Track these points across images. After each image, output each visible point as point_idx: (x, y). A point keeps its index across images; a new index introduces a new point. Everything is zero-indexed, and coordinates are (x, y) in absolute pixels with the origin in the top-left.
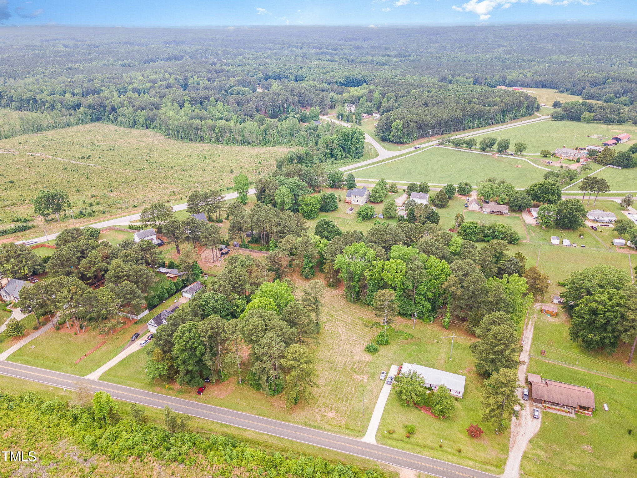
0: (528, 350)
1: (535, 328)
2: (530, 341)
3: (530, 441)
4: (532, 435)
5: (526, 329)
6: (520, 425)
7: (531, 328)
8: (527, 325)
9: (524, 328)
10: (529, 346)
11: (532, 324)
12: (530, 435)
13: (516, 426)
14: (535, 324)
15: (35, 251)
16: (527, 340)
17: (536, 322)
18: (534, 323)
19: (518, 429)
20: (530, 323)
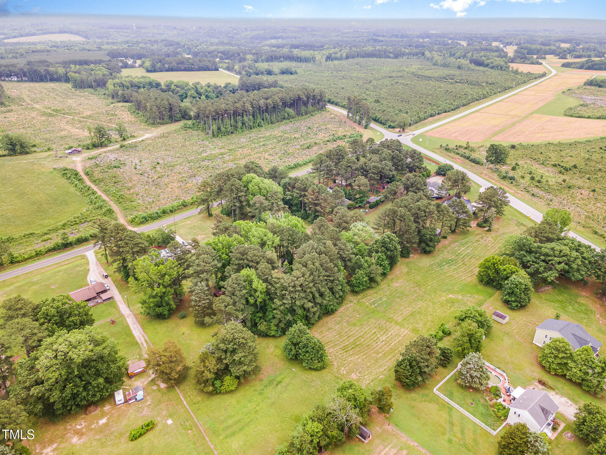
0: (127, 319)
1: (137, 343)
2: (132, 327)
3: (89, 270)
4: (90, 273)
5: (143, 336)
6: (100, 273)
7: (140, 341)
8: (146, 340)
9: (145, 336)
10: (129, 322)
11: (142, 344)
12: (91, 273)
13: (101, 271)
14: (139, 347)
15: (424, 160)
16: (135, 326)
17: (141, 349)
18: (142, 347)
19: (99, 271)
20: (145, 344)
